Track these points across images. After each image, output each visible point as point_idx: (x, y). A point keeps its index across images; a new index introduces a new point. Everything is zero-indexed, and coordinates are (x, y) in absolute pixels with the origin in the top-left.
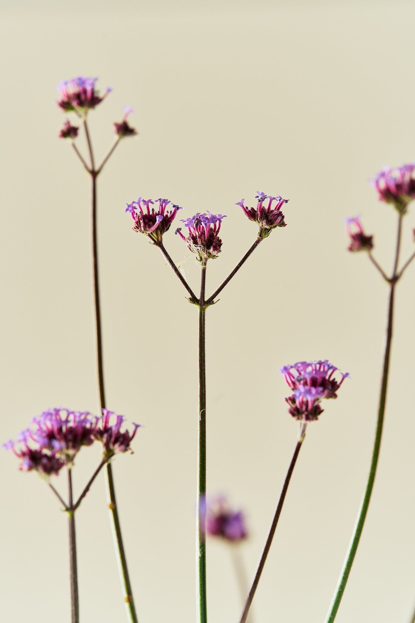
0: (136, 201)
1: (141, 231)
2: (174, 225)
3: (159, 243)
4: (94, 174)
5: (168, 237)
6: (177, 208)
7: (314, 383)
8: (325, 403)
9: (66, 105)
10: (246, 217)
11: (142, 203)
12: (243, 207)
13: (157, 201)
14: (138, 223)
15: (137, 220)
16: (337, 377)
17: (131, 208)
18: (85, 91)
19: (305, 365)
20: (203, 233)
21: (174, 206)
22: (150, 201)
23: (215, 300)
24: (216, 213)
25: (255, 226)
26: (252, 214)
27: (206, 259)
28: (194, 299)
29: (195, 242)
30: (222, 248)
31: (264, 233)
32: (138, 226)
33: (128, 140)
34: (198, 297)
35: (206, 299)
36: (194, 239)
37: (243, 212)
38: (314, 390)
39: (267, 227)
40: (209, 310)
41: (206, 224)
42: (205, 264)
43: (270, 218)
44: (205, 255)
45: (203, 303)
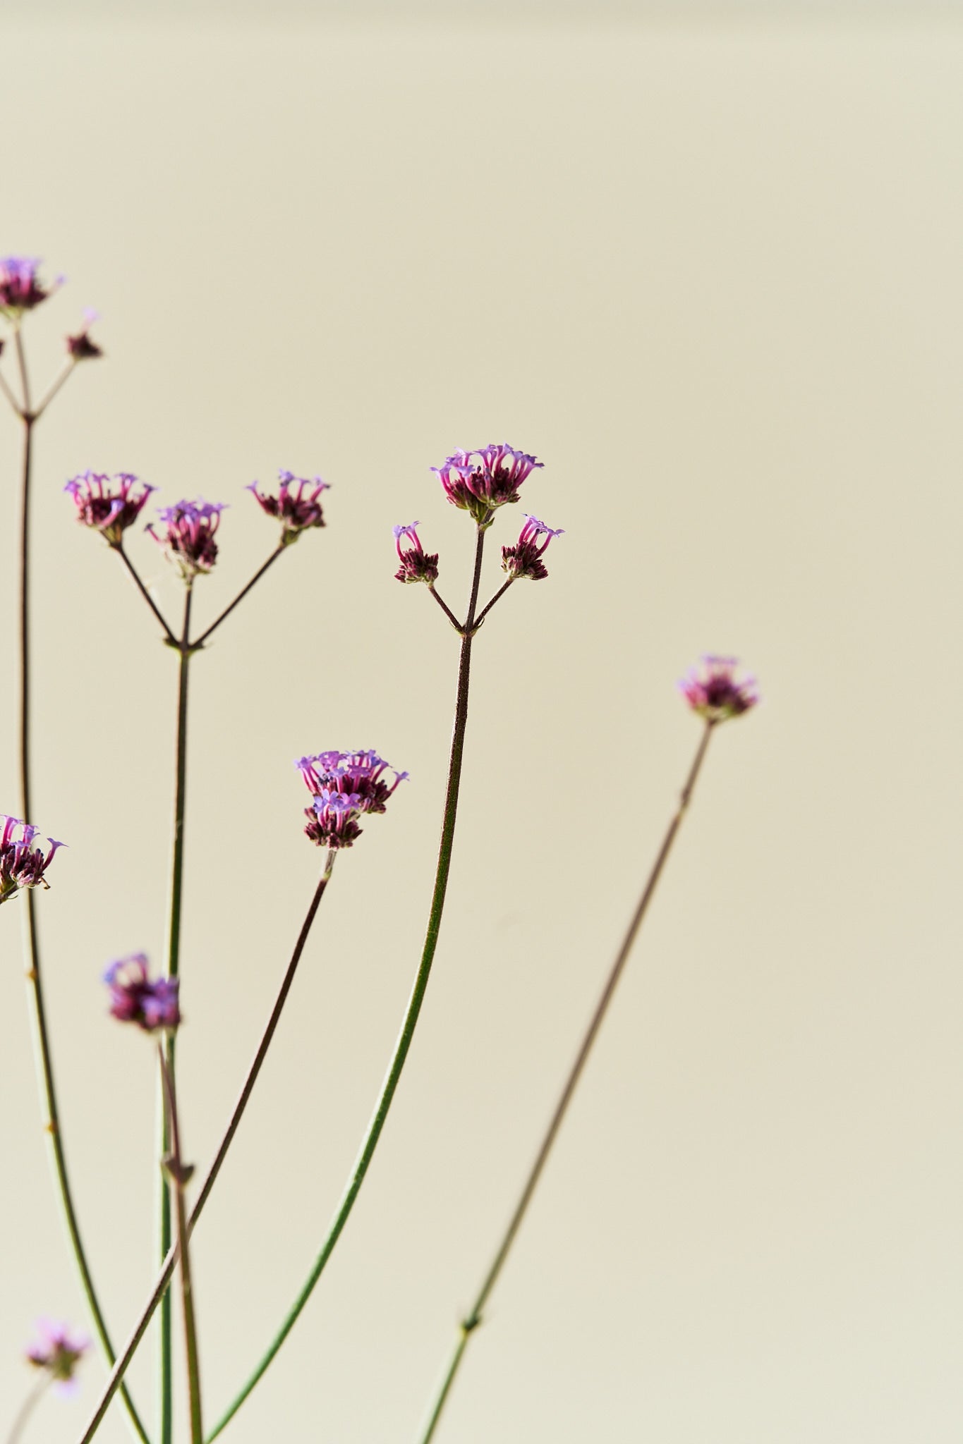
0: (83, 473)
1: (87, 524)
2: (143, 517)
3: (117, 546)
4: (29, 419)
5: (133, 535)
7: (348, 786)
8: (365, 820)
10: (260, 510)
11: (91, 479)
12: (255, 492)
13: (116, 477)
14: (84, 511)
15: (82, 505)
16: (387, 778)
17: (73, 486)
18: (18, 281)
19: (336, 756)
20: (188, 533)
21: (146, 486)
22: (104, 476)
23: (206, 642)
24: (213, 501)
25: (276, 525)
26: (270, 506)
27: (193, 576)
28: (171, 641)
29: (175, 547)
30: (219, 558)
31: (289, 537)
32: (83, 517)
33: (88, 365)
34: (178, 636)
35: (193, 639)
36: (174, 541)
37: (256, 502)
38: (345, 799)
39: (293, 528)
40: (196, 658)
41: (193, 519)
42: (191, 583)
43: (299, 512)
44: (190, 569)
45: (186, 647)
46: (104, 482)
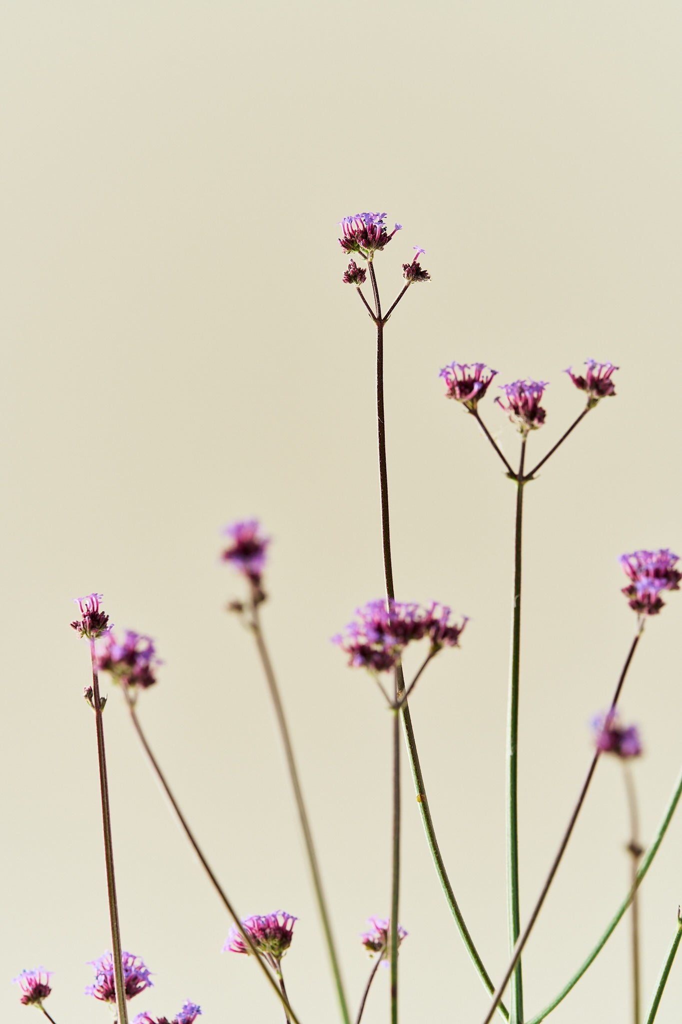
0: (450, 364)
1: (456, 398)
2: (491, 392)
3: (474, 412)
4: (381, 322)
5: (482, 405)
6: (494, 373)
7: (658, 574)
8: (666, 595)
9: (349, 244)
10: (573, 386)
11: (457, 369)
12: (569, 373)
13: (472, 365)
14: (452, 389)
15: (451, 385)
17: (444, 373)
19: (648, 555)
20: (526, 403)
21: (492, 371)
22: (465, 366)
23: (535, 475)
24: (538, 380)
25: (583, 396)
26: (580, 383)
27: (528, 431)
28: (511, 474)
29: (517, 413)
30: (546, 419)
31: (592, 403)
32: (452, 393)
34: (516, 471)
35: (526, 473)
36: (516, 409)
37: (570, 380)
38: (657, 582)
39: (596, 396)
40: (528, 486)
41: (529, 393)
42: (526, 436)
43: (601, 387)
44: (527, 427)
45: (521, 478)
46: (466, 370)
